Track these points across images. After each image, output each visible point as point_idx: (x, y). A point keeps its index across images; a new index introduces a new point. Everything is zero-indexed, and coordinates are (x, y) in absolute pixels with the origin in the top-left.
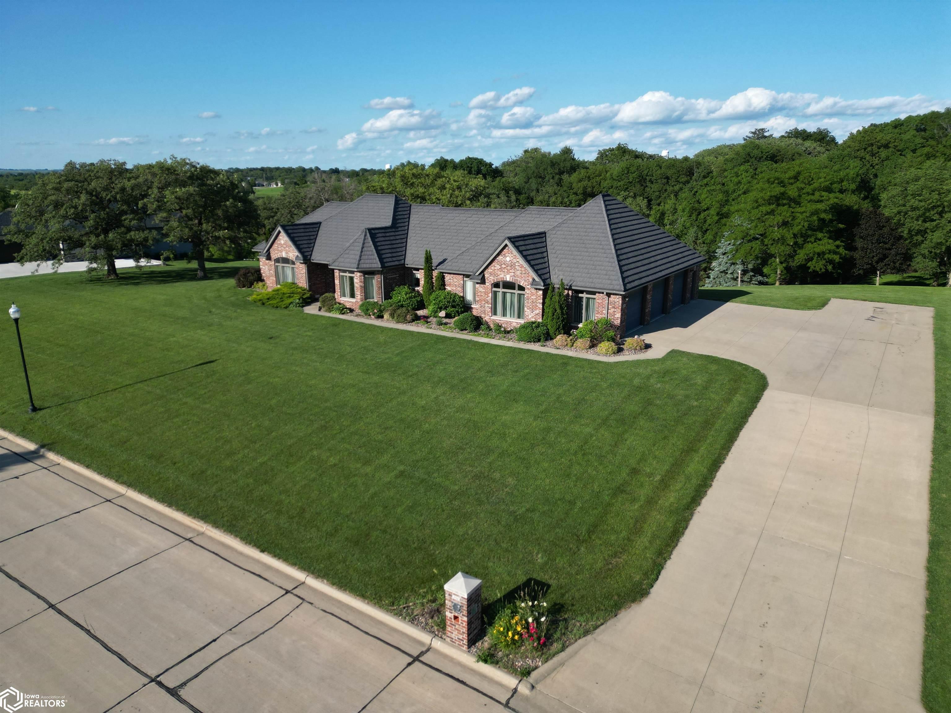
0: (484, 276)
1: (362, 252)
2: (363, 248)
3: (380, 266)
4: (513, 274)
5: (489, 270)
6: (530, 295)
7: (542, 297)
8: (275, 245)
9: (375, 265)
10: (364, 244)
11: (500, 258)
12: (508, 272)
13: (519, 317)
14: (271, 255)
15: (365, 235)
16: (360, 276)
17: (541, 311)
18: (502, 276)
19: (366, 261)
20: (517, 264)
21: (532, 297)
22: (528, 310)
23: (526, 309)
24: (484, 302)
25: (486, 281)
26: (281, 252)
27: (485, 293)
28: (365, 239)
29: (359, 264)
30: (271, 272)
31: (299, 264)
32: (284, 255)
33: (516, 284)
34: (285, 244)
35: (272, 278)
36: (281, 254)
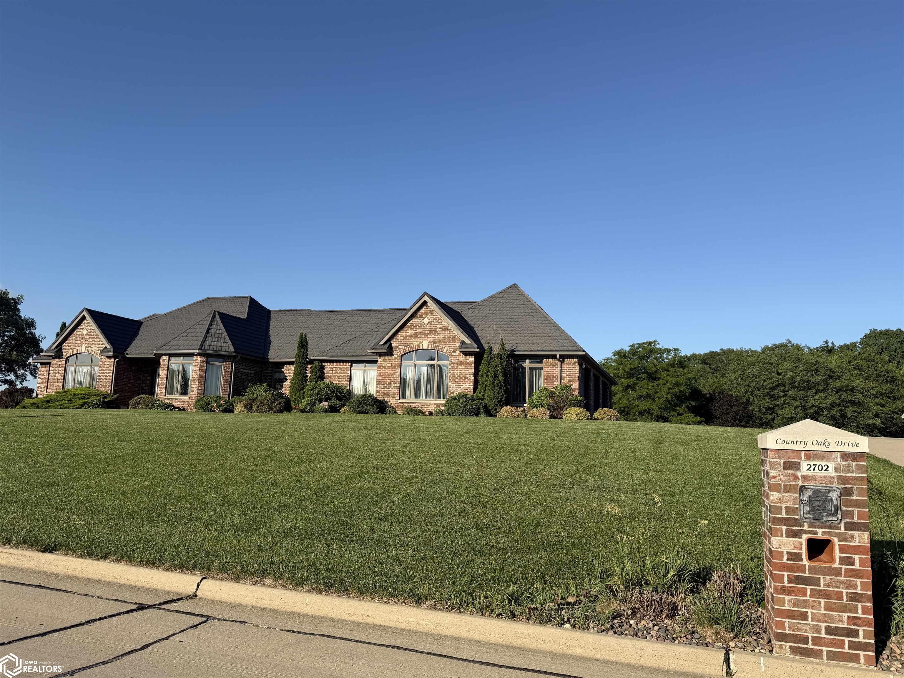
0: (391, 344)
1: (207, 332)
2: (209, 329)
3: (232, 350)
4: (432, 339)
5: (399, 337)
6: (456, 365)
7: (473, 365)
8: (73, 337)
9: (226, 349)
10: (210, 325)
11: (415, 320)
12: (426, 338)
13: (439, 397)
14: (64, 351)
15: (214, 317)
16: (202, 362)
17: (472, 384)
18: (416, 344)
19: (213, 343)
20: (438, 326)
21: (460, 367)
22: (454, 385)
23: (450, 384)
24: (389, 381)
25: (395, 353)
26: (80, 346)
27: (391, 368)
28: (212, 321)
29: (202, 345)
30: (57, 375)
31: (105, 359)
32: (83, 350)
33: (437, 353)
34: (89, 334)
35: (58, 384)
36: (79, 349)
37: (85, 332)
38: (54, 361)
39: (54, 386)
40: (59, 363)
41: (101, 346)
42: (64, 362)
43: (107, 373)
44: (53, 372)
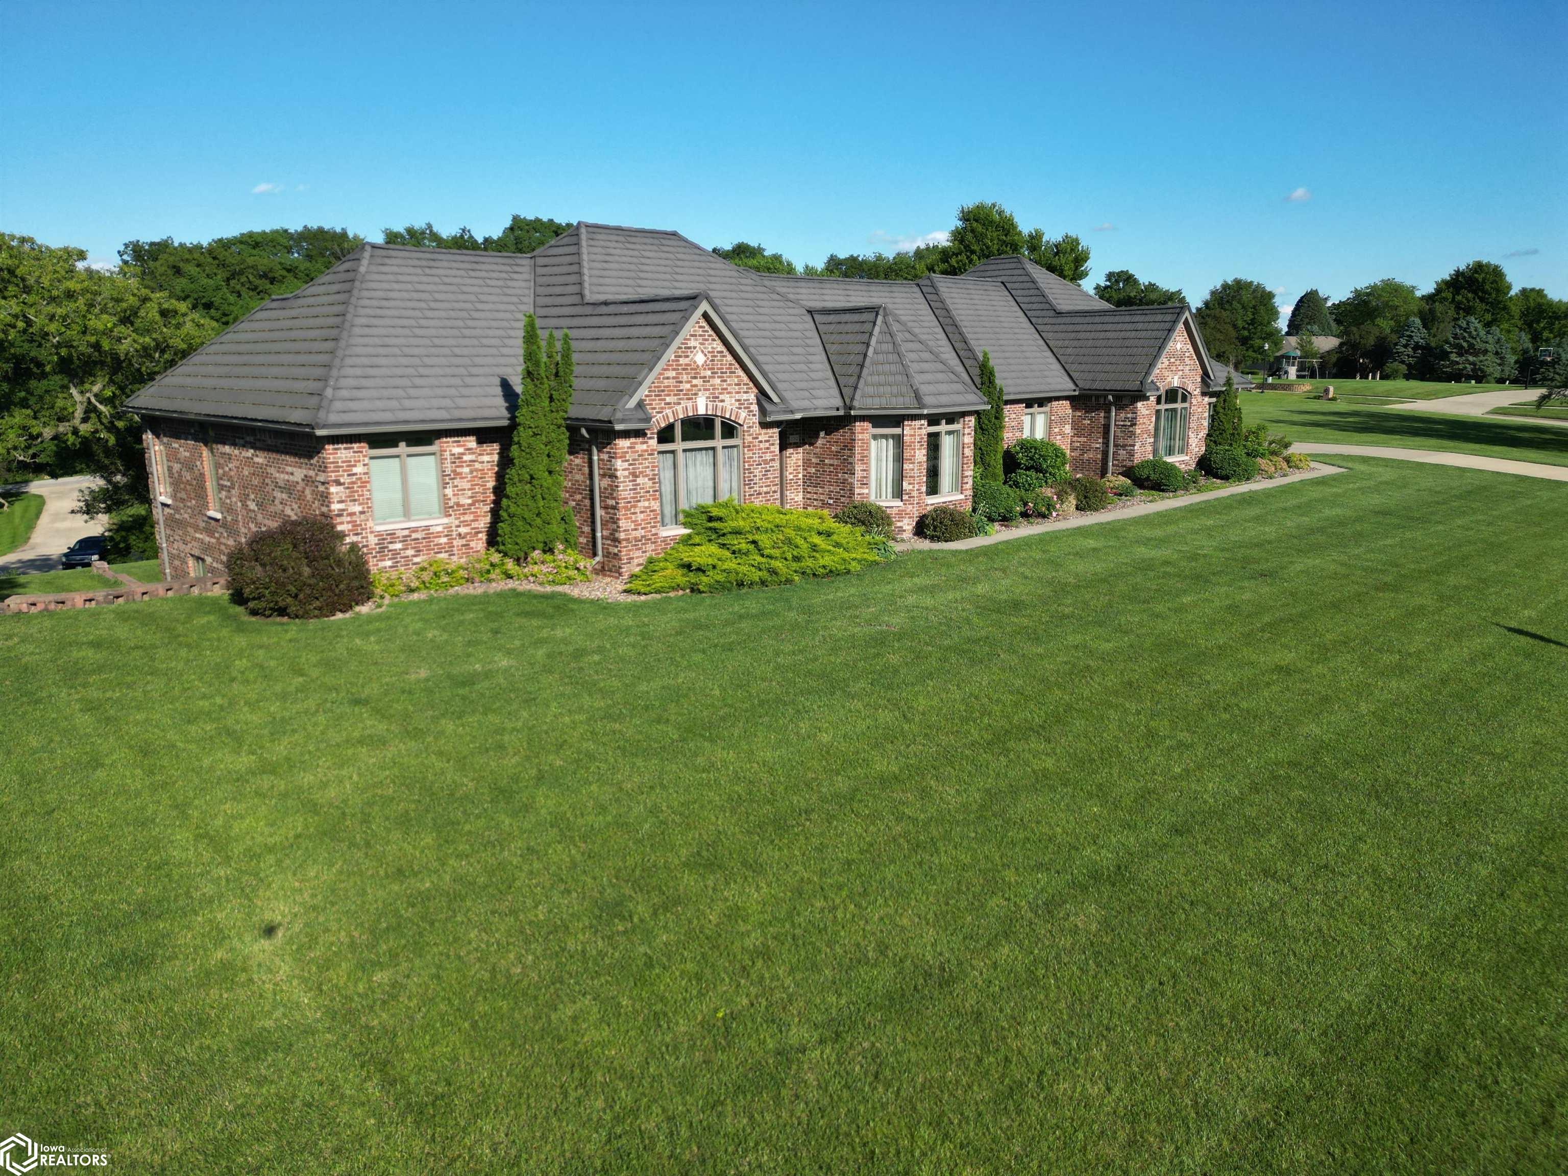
4: (1181, 373)
6: (1196, 408)
7: (1208, 406)
8: (667, 373)
12: (1177, 371)
13: (1179, 451)
14: (650, 414)
17: (1206, 432)
18: (1169, 379)
20: (1186, 354)
21: (1198, 410)
22: (1193, 435)
23: (1190, 433)
24: (1145, 436)
26: (691, 396)
27: (1149, 416)
30: (639, 480)
31: (757, 429)
32: (702, 407)
33: (1180, 391)
34: (710, 365)
35: (646, 504)
36: (690, 404)
37: (700, 359)
38: (623, 444)
39: (638, 510)
40: (640, 446)
41: (745, 396)
42: (653, 442)
43: (766, 462)
44: (626, 473)
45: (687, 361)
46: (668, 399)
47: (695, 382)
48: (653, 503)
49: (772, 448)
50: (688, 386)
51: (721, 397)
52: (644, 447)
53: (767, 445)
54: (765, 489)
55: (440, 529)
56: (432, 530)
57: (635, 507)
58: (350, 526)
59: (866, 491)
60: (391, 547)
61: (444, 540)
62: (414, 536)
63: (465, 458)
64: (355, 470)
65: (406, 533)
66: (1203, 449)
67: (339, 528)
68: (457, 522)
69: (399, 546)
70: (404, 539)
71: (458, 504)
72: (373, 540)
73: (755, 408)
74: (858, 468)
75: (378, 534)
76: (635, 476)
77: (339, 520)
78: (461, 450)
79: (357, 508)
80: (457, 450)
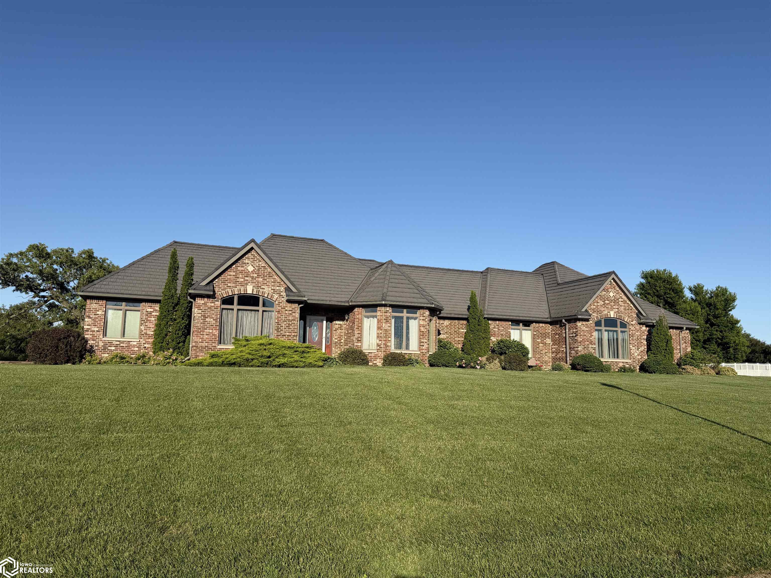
4: (616, 310)
5: (592, 306)
6: (634, 332)
7: (646, 333)
8: (230, 273)
11: (603, 293)
12: (612, 309)
13: (623, 356)
14: (216, 289)
18: (606, 312)
20: (620, 300)
21: (637, 333)
22: (634, 348)
23: (631, 347)
25: (590, 319)
26: (244, 284)
27: (588, 332)
30: (207, 319)
31: (284, 304)
32: (250, 290)
33: (619, 321)
34: (258, 271)
35: (211, 331)
36: (242, 289)
37: (250, 268)
38: (199, 301)
39: (205, 333)
40: (210, 303)
41: (278, 288)
42: (218, 303)
43: (289, 320)
44: (200, 315)
45: (242, 269)
46: (229, 285)
47: (246, 278)
48: (214, 331)
49: (294, 314)
50: (243, 280)
51: (262, 287)
52: (213, 304)
53: (291, 312)
54: (287, 334)
55: (135, 343)
56: (131, 343)
57: (203, 332)
58: (91, 336)
59: (360, 344)
60: (109, 348)
61: (137, 349)
62: (122, 345)
63: (153, 314)
64: (98, 313)
65: (118, 343)
66: (646, 357)
67: (86, 336)
68: (144, 342)
69: (113, 348)
70: (116, 346)
71: (146, 334)
72: (101, 344)
73: (284, 294)
74: (356, 332)
75: (104, 342)
76: (205, 317)
77: (87, 333)
78: (152, 310)
79: (96, 329)
80: (149, 310)
